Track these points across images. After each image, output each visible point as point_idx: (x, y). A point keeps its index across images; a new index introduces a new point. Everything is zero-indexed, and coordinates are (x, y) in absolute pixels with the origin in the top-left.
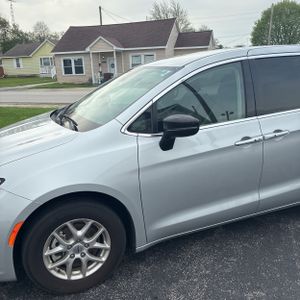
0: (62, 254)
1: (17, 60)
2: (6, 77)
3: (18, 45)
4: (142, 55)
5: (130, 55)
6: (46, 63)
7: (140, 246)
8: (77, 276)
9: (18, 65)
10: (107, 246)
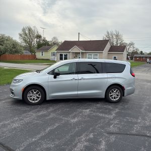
0: (31, 96)
1: (42, 52)
2: (37, 59)
3: (44, 46)
4: (93, 54)
5: (88, 54)
6: (54, 54)
7: (48, 99)
8: (33, 102)
9: (42, 54)
10: (40, 97)
